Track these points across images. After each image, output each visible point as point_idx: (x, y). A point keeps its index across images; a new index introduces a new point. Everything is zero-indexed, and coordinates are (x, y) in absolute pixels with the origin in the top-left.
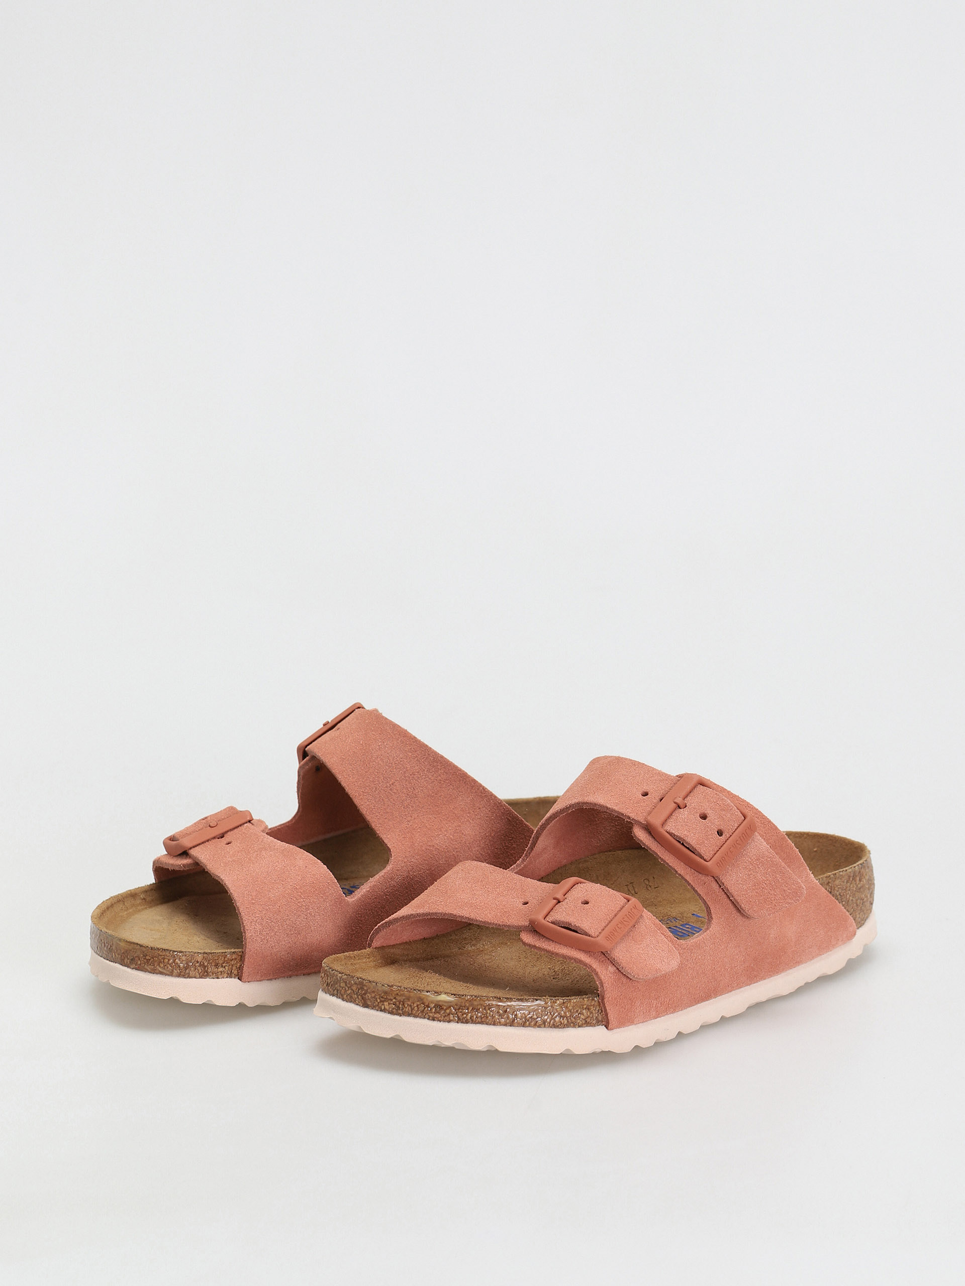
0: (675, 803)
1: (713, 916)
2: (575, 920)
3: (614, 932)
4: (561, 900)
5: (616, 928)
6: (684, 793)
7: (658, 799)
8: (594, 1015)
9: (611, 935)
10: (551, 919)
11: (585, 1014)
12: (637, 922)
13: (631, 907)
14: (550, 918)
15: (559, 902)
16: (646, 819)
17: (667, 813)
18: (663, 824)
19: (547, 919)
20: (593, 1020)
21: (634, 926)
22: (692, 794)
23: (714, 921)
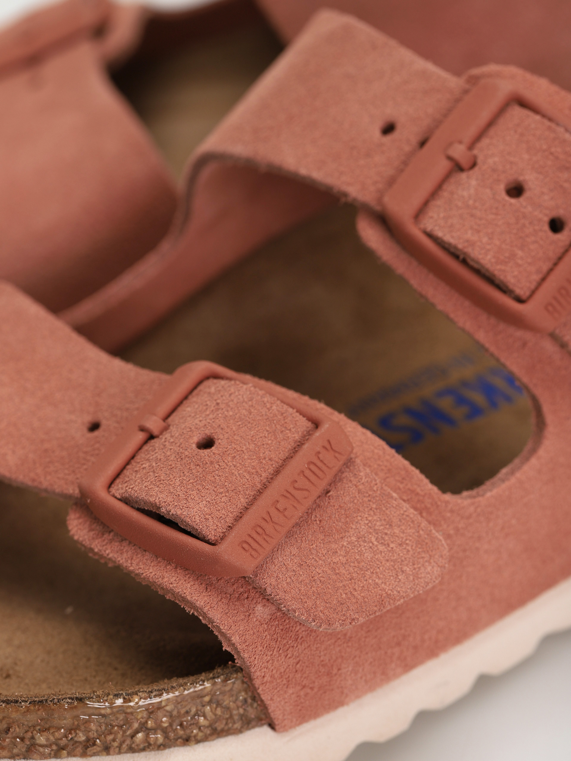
0: (450, 158)
1: (549, 418)
2: (169, 499)
3: (263, 524)
4: (156, 432)
5: (274, 513)
6: (472, 131)
7: (414, 140)
8: (235, 712)
9: (255, 535)
10: (121, 491)
11: (210, 715)
12: (336, 480)
13: (318, 449)
14: (119, 489)
15: (151, 437)
16: (380, 200)
17: (428, 186)
18: (418, 215)
19: (113, 490)
20: (234, 723)
21: (328, 492)
22: (492, 132)
23: (551, 429)
